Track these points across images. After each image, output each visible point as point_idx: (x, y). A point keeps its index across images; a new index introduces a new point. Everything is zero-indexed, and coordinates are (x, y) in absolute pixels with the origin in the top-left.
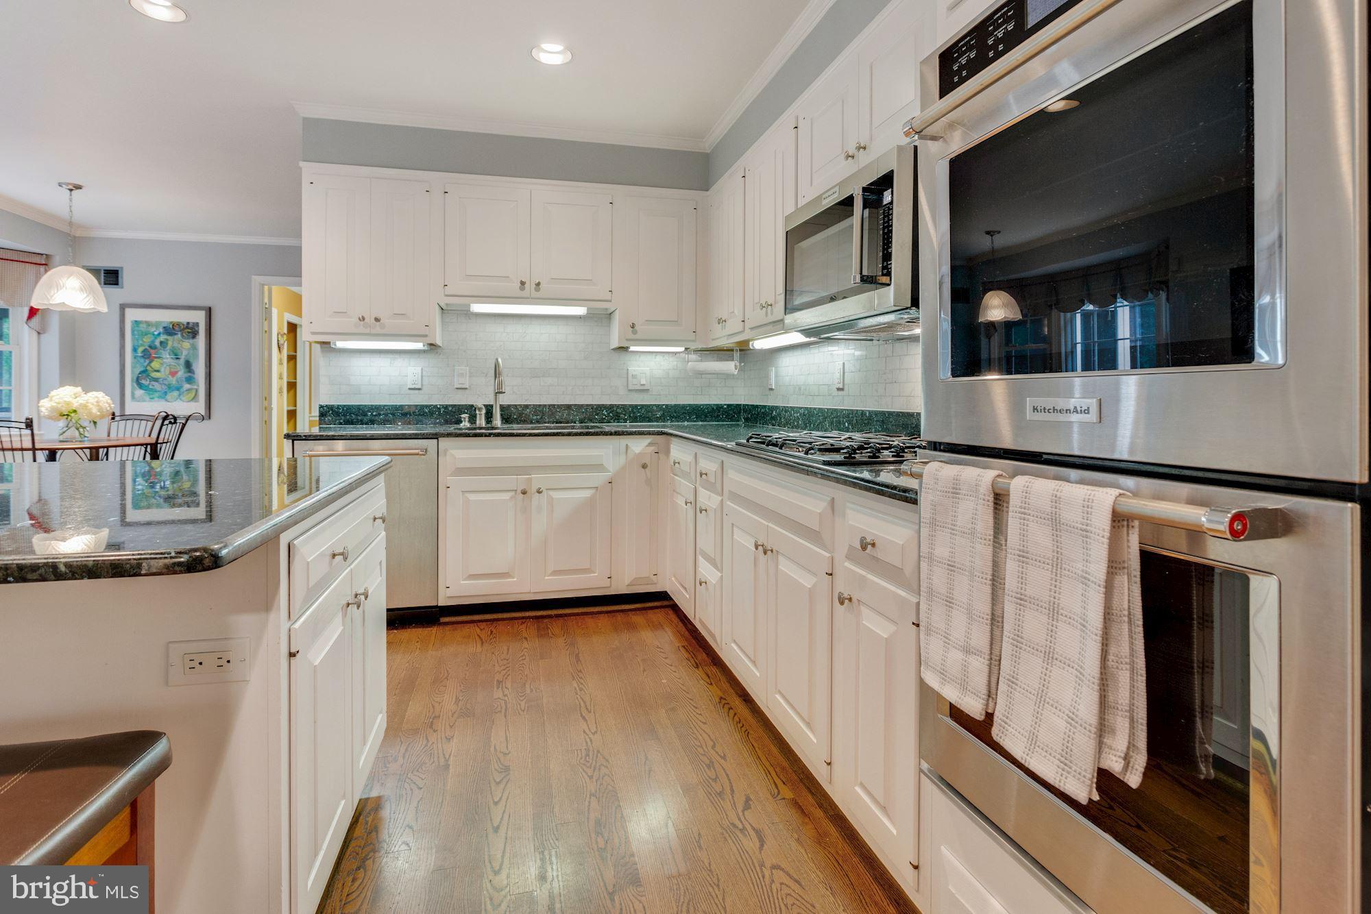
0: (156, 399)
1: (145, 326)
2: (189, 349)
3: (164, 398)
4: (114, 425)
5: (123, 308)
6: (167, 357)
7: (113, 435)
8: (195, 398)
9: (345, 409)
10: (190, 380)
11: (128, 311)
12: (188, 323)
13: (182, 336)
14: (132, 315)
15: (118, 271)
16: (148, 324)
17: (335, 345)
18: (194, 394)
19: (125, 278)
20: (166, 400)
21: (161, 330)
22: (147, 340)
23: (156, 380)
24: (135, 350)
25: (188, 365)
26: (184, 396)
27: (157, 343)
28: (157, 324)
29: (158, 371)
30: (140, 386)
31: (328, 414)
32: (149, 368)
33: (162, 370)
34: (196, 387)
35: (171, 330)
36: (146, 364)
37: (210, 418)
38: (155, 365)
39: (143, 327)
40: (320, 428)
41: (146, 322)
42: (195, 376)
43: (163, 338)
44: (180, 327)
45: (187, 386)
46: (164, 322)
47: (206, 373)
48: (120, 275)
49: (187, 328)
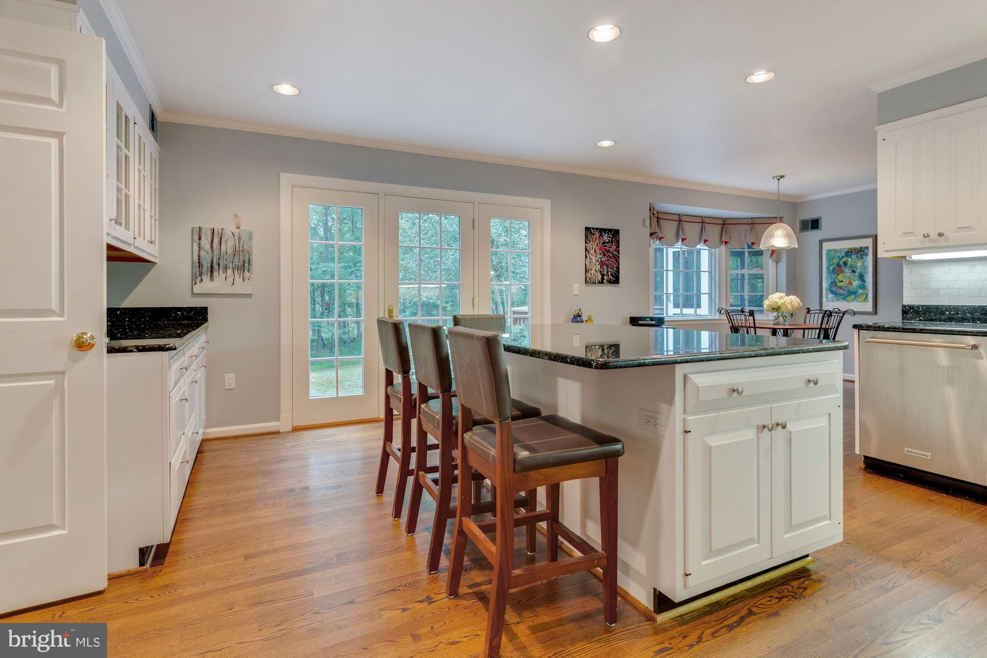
0: (841, 300)
1: (834, 252)
2: (861, 266)
3: (845, 299)
4: (808, 316)
5: (821, 243)
6: (847, 271)
7: (807, 322)
8: (865, 300)
9: (925, 308)
10: (863, 287)
11: (824, 244)
12: (861, 248)
13: (857, 257)
14: (827, 246)
15: (818, 219)
16: (836, 251)
17: (911, 258)
18: (865, 295)
19: (823, 223)
20: (847, 301)
21: (844, 254)
22: (836, 261)
23: (841, 288)
24: (828, 268)
25: (862, 277)
26: (858, 298)
27: (841, 263)
28: (841, 250)
29: (842, 282)
30: (832, 292)
31: (908, 312)
32: (836, 280)
33: (845, 281)
34: (866, 292)
35: (849, 253)
36: (834, 277)
37: (876, 314)
38: (840, 277)
39: (832, 253)
40: (903, 322)
41: (834, 250)
42: (866, 284)
43: (844, 259)
44: (856, 251)
45: (861, 291)
46: (845, 249)
47: (873, 282)
48: (819, 222)
49: (860, 251)
